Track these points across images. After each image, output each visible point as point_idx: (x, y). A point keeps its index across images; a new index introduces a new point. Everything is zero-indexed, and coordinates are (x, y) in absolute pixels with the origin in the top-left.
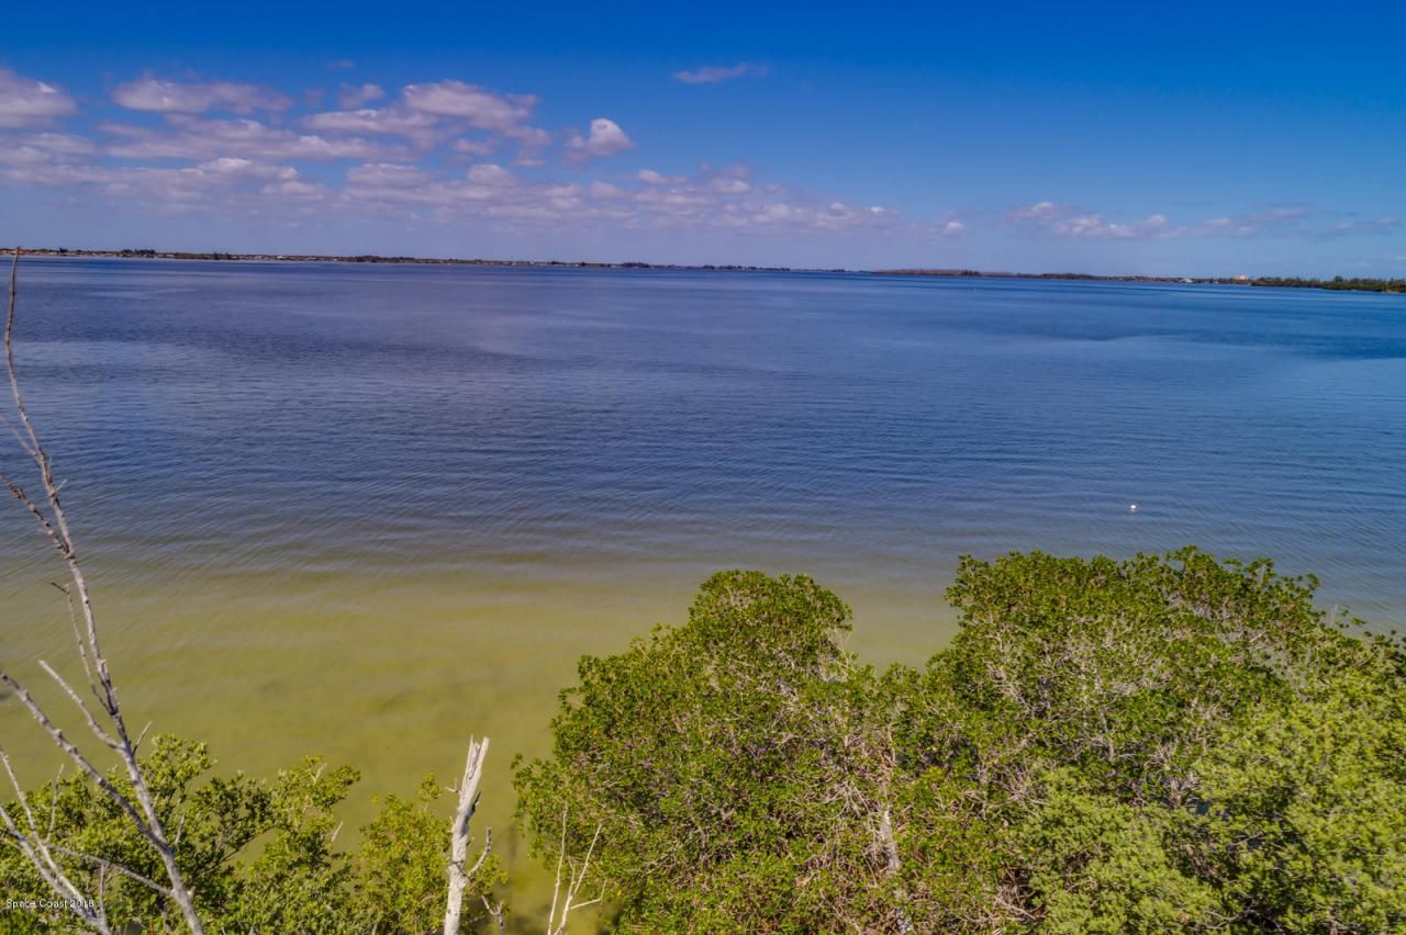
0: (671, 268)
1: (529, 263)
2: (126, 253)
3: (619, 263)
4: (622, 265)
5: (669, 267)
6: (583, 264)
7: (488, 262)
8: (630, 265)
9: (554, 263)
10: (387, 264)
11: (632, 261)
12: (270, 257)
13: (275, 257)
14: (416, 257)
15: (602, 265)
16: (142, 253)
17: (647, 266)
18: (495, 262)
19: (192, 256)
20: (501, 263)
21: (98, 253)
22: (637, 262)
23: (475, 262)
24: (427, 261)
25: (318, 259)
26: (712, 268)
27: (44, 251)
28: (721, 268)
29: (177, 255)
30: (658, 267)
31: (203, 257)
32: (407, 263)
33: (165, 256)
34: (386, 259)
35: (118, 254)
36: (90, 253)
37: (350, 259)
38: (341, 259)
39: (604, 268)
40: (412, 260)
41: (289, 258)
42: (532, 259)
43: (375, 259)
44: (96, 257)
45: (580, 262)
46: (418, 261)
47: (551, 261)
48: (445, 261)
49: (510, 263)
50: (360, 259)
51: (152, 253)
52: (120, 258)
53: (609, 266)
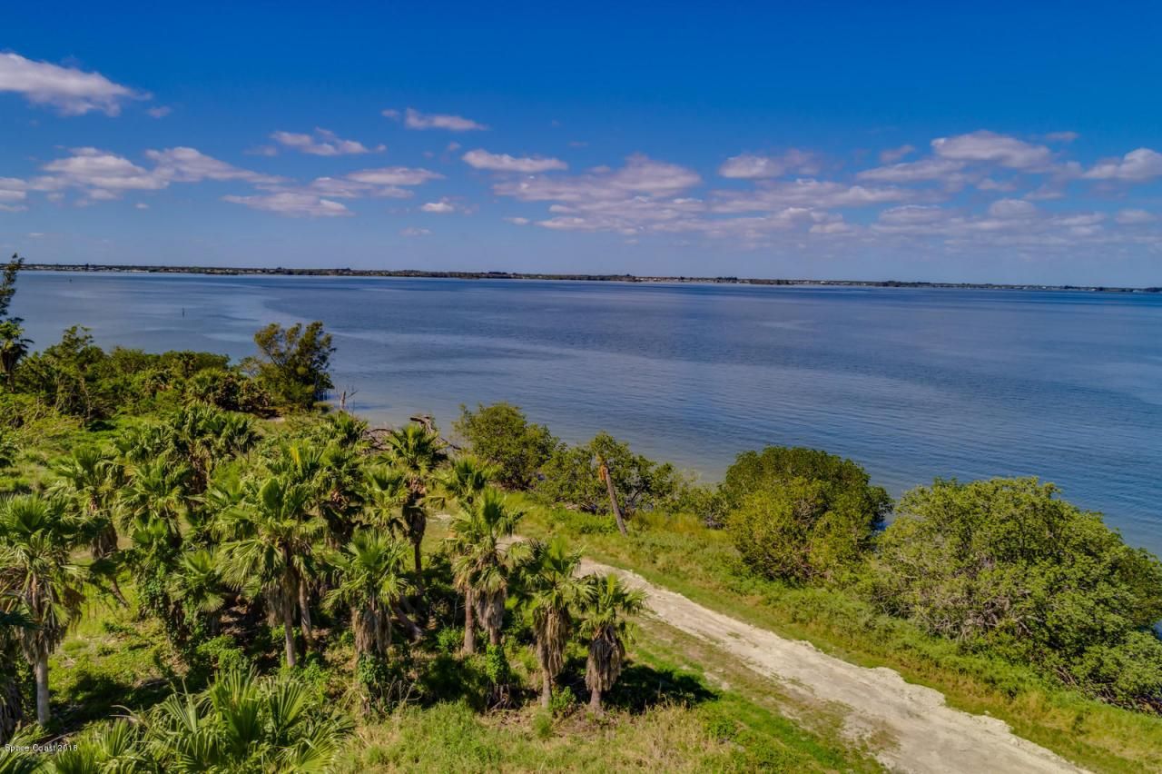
1: (1040, 287)
4: (1148, 290)
6: (1100, 289)
7: (999, 286)
8: (1156, 290)
9: (1067, 287)
10: (907, 288)
12: (815, 282)
13: (818, 282)
14: (932, 282)
15: (1123, 290)
16: (729, 279)
18: (1007, 287)
20: (1012, 287)
23: (986, 286)
24: (941, 285)
25: (851, 283)
27: (672, 278)
29: (751, 281)
31: (769, 282)
32: (925, 288)
33: (743, 281)
35: (714, 280)
37: (878, 284)
38: (869, 284)
40: (928, 284)
41: (829, 283)
42: (1044, 283)
46: (934, 285)
47: (1064, 285)
48: (958, 286)
49: (1022, 287)
50: (886, 284)
51: (735, 280)
52: (716, 284)
53: (1131, 290)
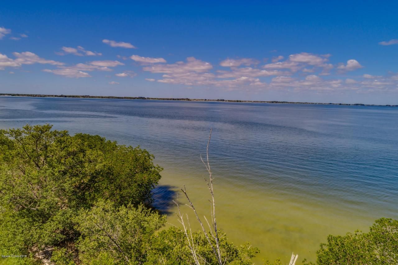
0: (373, 106)
1: (322, 104)
2: (218, 100)
3: (353, 104)
4: (354, 105)
5: (372, 105)
6: (340, 104)
7: (309, 103)
8: (357, 104)
9: (330, 104)
10: (279, 103)
11: (358, 103)
12: (250, 101)
13: (251, 101)
15: (347, 105)
16: (221, 100)
17: (364, 105)
18: (312, 103)
19: (232, 101)
20: (313, 103)
21: (212, 100)
22: (360, 104)
23: (305, 103)
24: (291, 103)
25: (262, 102)
26: (390, 106)
27: (202, 100)
28: (393, 106)
29: (229, 101)
30: (368, 105)
31: (234, 101)
32: (285, 103)
33: (226, 101)
34: (280, 102)
35: (216, 100)
36: (211, 100)
37: (270, 102)
38: (268, 102)
39: (348, 105)
40: (287, 102)
41: (254, 102)
42: (323, 102)
43: (277, 102)
44: (212, 101)
45: (339, 103)
46: (288, 103)
47: (329, 103)
48: (296, 103)
49: (316, 104)
50: (273, 102)
51: (223, 100)
53: (350, 105)
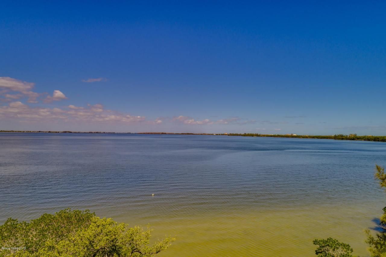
1: (30, 132)
3: (62, 131)
4: (63, 132)
5: (78, 132)
6: (50, 132)
7: (16, 131)
8: (65, 132)
9: (39, 132)
11: (66, 131)
15: (56, 132)
17: (71, 132)
18: (18, 131)
23: (11, 131)
26: (92, 133)
28: (94, 132)
30: (75, 132)
39: (57, 133)
45: (49, 131)
49: (24, 132)
53: (59, 132)
